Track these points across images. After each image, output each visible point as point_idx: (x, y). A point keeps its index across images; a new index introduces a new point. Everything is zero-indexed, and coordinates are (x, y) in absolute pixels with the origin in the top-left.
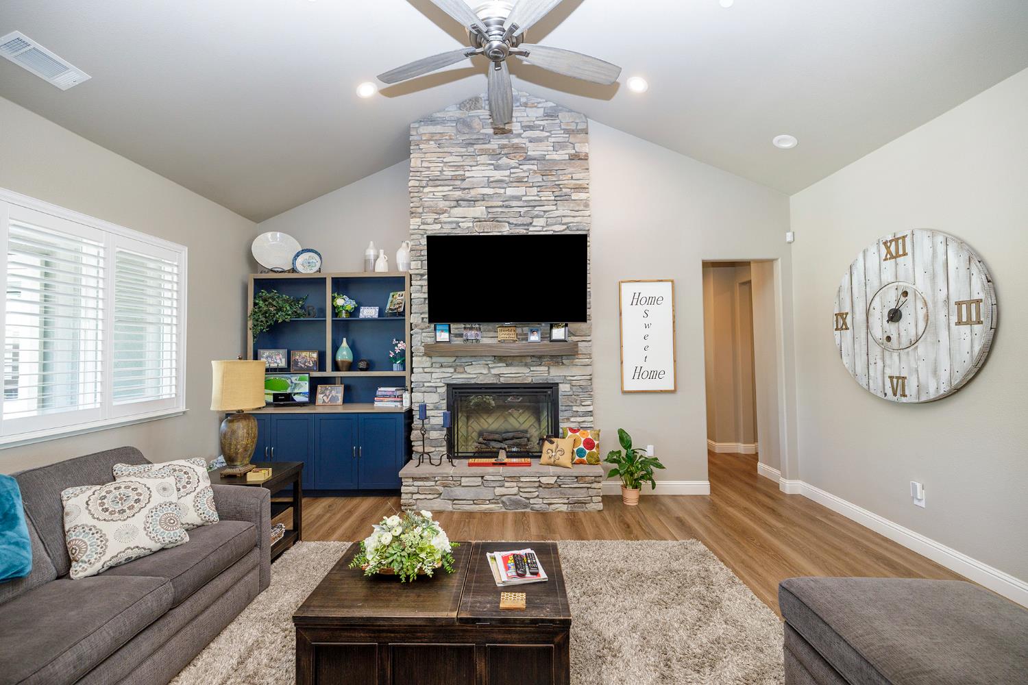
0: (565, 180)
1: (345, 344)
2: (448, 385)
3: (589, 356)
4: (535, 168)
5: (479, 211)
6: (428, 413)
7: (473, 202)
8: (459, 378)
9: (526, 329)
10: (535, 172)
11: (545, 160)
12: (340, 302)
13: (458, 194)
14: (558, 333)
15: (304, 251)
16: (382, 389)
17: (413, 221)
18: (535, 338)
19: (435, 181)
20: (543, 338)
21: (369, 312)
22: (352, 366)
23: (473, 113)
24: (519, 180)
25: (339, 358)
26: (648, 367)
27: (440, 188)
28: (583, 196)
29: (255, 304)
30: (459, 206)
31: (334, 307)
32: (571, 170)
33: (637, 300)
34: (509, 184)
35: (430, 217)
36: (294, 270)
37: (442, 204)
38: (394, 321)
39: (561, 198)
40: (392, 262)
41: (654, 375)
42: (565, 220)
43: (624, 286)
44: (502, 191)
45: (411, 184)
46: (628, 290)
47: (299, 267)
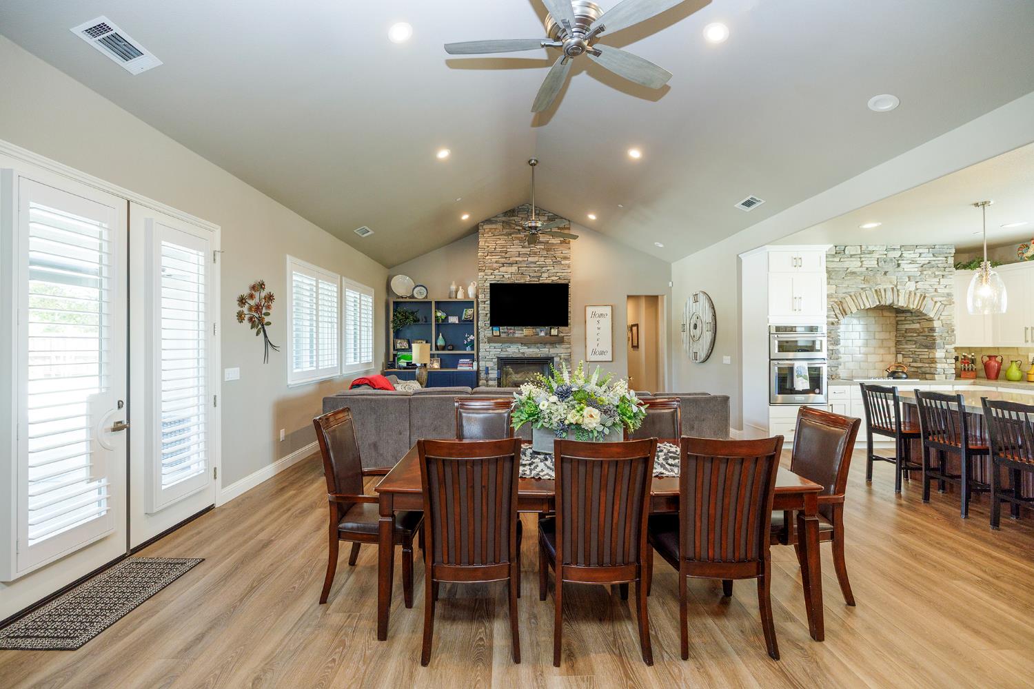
0: (558, 254)
1: (441, 336)
2: (498, 358)
3: (570, 343)
4: (543, 247)
5: (514, 269)
6: (490, 372)
7: (511, 264)
8: (504, 355)
9: (538, 330)
10: (543, 249)
11: (548, 243)
12: (439, 314)
13: (503, 260)
14: (554, 332)
15: (417, 286)
16: (462, 360)
17: (480, 274)
18: (542, 334)
19: (491, 253)
20: (546, 334)
21: (453, 320)
22: (444, 348)
23: (512, 218)
24: (535, 253)
25: (438, 344)
26: (599, 349)
27: (494, 257)
28: (567, 262)
29: (394, 315)
30: (503, 266)
31: (436, 317)
32: (561, 249)
33: (594, 314)
34: (529, 255)
35: (489, 272)
36: (412, 297)
37: (495, 265)
38: (468, 324)
39: (556, 262)
40: (466, 294)
41: (602, 353)
42: (558, 274)
43: (587, 308)
44: (526, 259)
45: (479, 254)
46: (590, 310)
47: (416, 295)
